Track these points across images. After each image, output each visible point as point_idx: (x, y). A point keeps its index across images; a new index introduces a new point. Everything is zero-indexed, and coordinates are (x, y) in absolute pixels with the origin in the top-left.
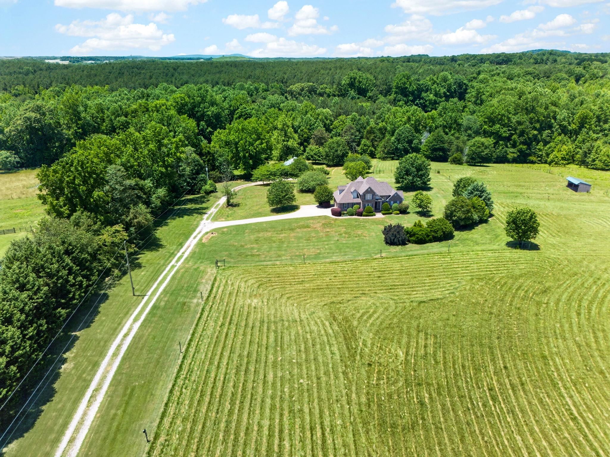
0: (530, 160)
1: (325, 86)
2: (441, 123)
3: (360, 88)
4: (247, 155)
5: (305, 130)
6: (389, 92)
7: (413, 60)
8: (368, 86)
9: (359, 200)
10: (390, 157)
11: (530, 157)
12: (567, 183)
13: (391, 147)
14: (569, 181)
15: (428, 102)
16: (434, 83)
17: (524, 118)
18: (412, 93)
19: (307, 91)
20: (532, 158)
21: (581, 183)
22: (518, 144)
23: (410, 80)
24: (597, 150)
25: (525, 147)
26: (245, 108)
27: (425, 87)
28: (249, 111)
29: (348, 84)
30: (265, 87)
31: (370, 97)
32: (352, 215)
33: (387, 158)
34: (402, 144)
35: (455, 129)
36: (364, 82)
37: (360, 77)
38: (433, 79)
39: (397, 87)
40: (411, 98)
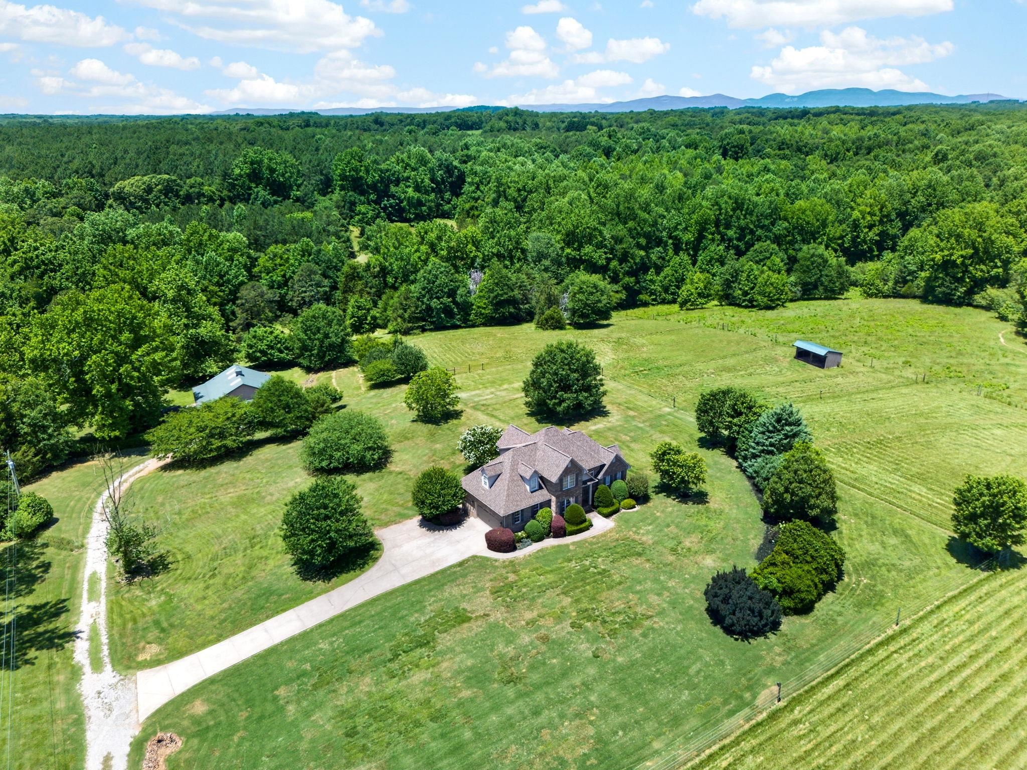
0: (641, 301)
1: (199, 179)
2: (495, 251)
3: (275, 180)
4: (114, 387)
5: (211, 288)
6: (330, 186)
7: (315, 123)
8: (291, 177)
9: (543, 495)
10: (418, 328)
11: (641, 296)
12: (794, 352)
13: (417, 307)
14: (798, 348)
15: (405, 203)
16: (406, 168)
17: (621, 230)
18: (374, 187)
19: (160, 191)
20: (644, 297)
21: (829, 352)
22: (621, 275)
23: (365, 163)
24: (748, 276)
25: (633, 279)
26: (36, 249)
27: (393, 175)
28: (49, 255)
29: (248, 175)
30: (50, 187)
31: (298, 200)
32: (540, 539)
33: (412, 329)
34: (438, 298)
35: (519, 260)
36: (280, 169)
37: (270, 159)
38: (403, 161)
39: (343, 177)
40: (373, 197)
